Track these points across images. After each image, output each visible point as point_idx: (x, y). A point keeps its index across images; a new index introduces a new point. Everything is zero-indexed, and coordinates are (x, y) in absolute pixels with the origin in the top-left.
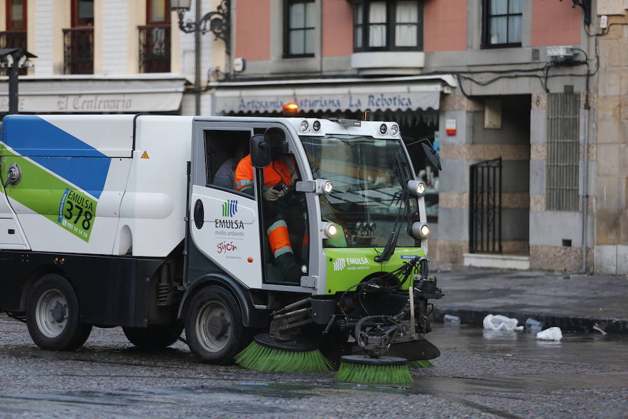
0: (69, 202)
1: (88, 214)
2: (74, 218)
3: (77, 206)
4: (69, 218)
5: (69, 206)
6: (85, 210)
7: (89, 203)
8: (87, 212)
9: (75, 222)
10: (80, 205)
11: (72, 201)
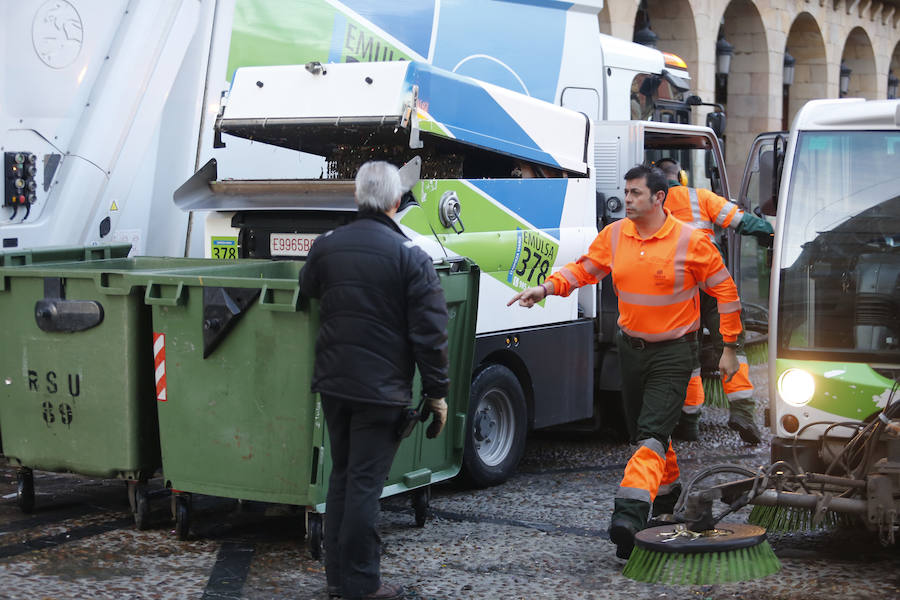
0: (526, 249)
1: (545, 265)
2: (528, 272)
3: (535, 255)
4: (521, 274)
5: (525, 255)
6: (544, 258)
7: (549, 248)
8: (546, 262)
9: (529, 280)
10: (539, 253)
11: (529, 247)
